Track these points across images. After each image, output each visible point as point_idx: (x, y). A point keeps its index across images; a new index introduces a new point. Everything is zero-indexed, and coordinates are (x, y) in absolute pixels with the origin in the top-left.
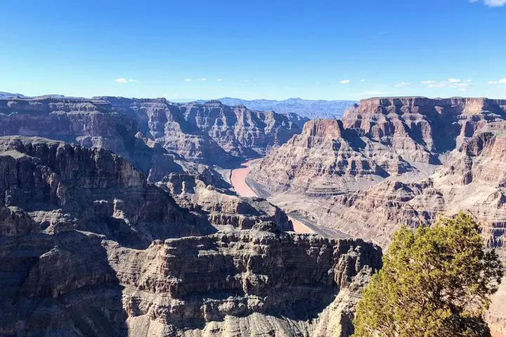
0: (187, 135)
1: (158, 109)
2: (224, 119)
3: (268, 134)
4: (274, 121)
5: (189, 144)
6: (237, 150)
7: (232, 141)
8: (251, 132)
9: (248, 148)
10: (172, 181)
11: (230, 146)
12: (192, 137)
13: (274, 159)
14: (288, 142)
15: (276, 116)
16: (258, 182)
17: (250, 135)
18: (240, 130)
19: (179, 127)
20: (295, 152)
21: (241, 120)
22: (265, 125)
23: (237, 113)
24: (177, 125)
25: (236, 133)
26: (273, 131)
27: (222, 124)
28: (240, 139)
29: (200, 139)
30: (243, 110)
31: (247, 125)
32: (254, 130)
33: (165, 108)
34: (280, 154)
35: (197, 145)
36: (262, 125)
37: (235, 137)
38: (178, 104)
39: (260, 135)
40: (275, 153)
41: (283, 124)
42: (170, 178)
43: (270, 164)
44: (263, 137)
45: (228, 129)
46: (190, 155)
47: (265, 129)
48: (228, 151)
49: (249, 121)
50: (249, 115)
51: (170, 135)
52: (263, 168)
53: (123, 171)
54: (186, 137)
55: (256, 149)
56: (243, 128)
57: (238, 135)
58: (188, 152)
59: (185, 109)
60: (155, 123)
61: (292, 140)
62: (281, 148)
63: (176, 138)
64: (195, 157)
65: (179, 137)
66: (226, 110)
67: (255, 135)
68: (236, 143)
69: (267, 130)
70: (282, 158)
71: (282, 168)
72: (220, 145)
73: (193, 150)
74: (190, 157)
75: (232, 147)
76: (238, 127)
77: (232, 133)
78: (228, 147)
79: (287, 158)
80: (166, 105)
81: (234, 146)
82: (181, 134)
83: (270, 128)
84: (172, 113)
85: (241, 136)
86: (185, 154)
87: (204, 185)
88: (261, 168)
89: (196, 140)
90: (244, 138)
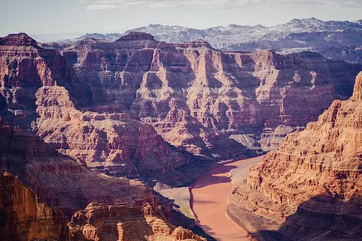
0: (87, 113)
1: (19, 59)
2: (162, 73)
3: (264, 103)
4: (276, 73)
5: (93, 135)
6: (196, 141)
7: (184, 122)
8: (225, 100)
9: (221, 135)
10: (92, 222)
11: (181, 132)
12: (98, 118)
13: (289, 158)
14: (321, 117)
15: (278, 61)
16: (257, 213)
17: (222, 106)
18: (200, 96)
19: (67, 98)
20: (340, 141)
21: (201, 74)
22: (255, 82)
23: (191, 59)
24: (61, 93)
25: (190, 103)
26: (274, 93)
27: (160, 84)
28: (200, 118)
29: (117, 123)
30: (203, 51)
31: (213, 83)
32: (232, 94)
33: (34, 55)
34: (302, 147)
35: (111, 136)
36: (249, 84)
37: (189, 112)
38: (56, 45)
39: (246, 106)
40: (291, 145)
41: (296, 78)
42: (89, 215)
43: (281, 170)
44: (252, 109)
45: (172, 95)
46: (97, 157)
47: (257, 90)
48: (177, 144)
49: (220, 76)
50: (217, 62)
51: (48, 115)
52: (267, 179)
53: (15, 208)
54: (86, 119)
55: (239, 138)
56: (207, 91)
57: (197, 107)
58: (92, 152)
59: (73, 56)
60: (14, 90)
61: (328, 113)
62: (303, 134)
63: (62, 122)
64: (108, 163)
65: (69, 119)
66: (166, 53)
67: (235, 105)
68: (193, 127)
69: (262, 93)
70: (309, 156)
71: (312, 178)
72: (159, 131)
73: (102, 146)
74: (97, 164)
75: (185, 136)
76: (196, 90)
77: (182, 104)
78: (175, 136)
79: (321, 156)
80: (36, 50)
81: (189, 132)
82: (73, 111)
83: (267, 88)
84: (49, 65)
85: (203, 110)
86: (85, 156)
87: (165, 226)
88: (261, 180)
89: (107, 124)
90: (208, 114)
